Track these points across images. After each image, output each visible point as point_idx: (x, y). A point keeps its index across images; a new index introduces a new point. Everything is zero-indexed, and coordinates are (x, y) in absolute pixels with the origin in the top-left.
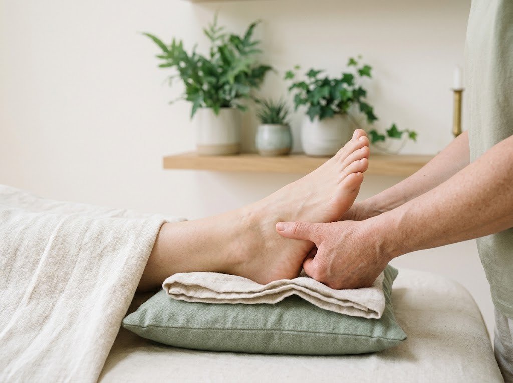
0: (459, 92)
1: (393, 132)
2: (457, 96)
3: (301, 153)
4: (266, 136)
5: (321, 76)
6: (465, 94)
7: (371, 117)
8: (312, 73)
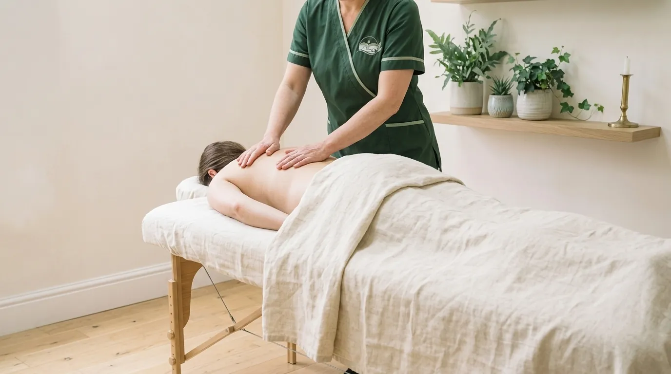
0: (627, 77)
1: (583, 105)
2: (625, 79)
3: (517, 117)
4: (493, 103)
5: (533, 62)
6: (631, 79)
7: (568, 92)
8: (527, 60)
